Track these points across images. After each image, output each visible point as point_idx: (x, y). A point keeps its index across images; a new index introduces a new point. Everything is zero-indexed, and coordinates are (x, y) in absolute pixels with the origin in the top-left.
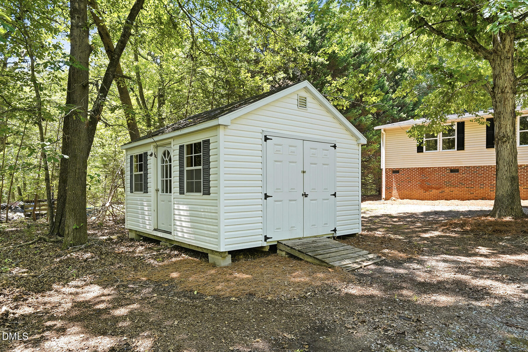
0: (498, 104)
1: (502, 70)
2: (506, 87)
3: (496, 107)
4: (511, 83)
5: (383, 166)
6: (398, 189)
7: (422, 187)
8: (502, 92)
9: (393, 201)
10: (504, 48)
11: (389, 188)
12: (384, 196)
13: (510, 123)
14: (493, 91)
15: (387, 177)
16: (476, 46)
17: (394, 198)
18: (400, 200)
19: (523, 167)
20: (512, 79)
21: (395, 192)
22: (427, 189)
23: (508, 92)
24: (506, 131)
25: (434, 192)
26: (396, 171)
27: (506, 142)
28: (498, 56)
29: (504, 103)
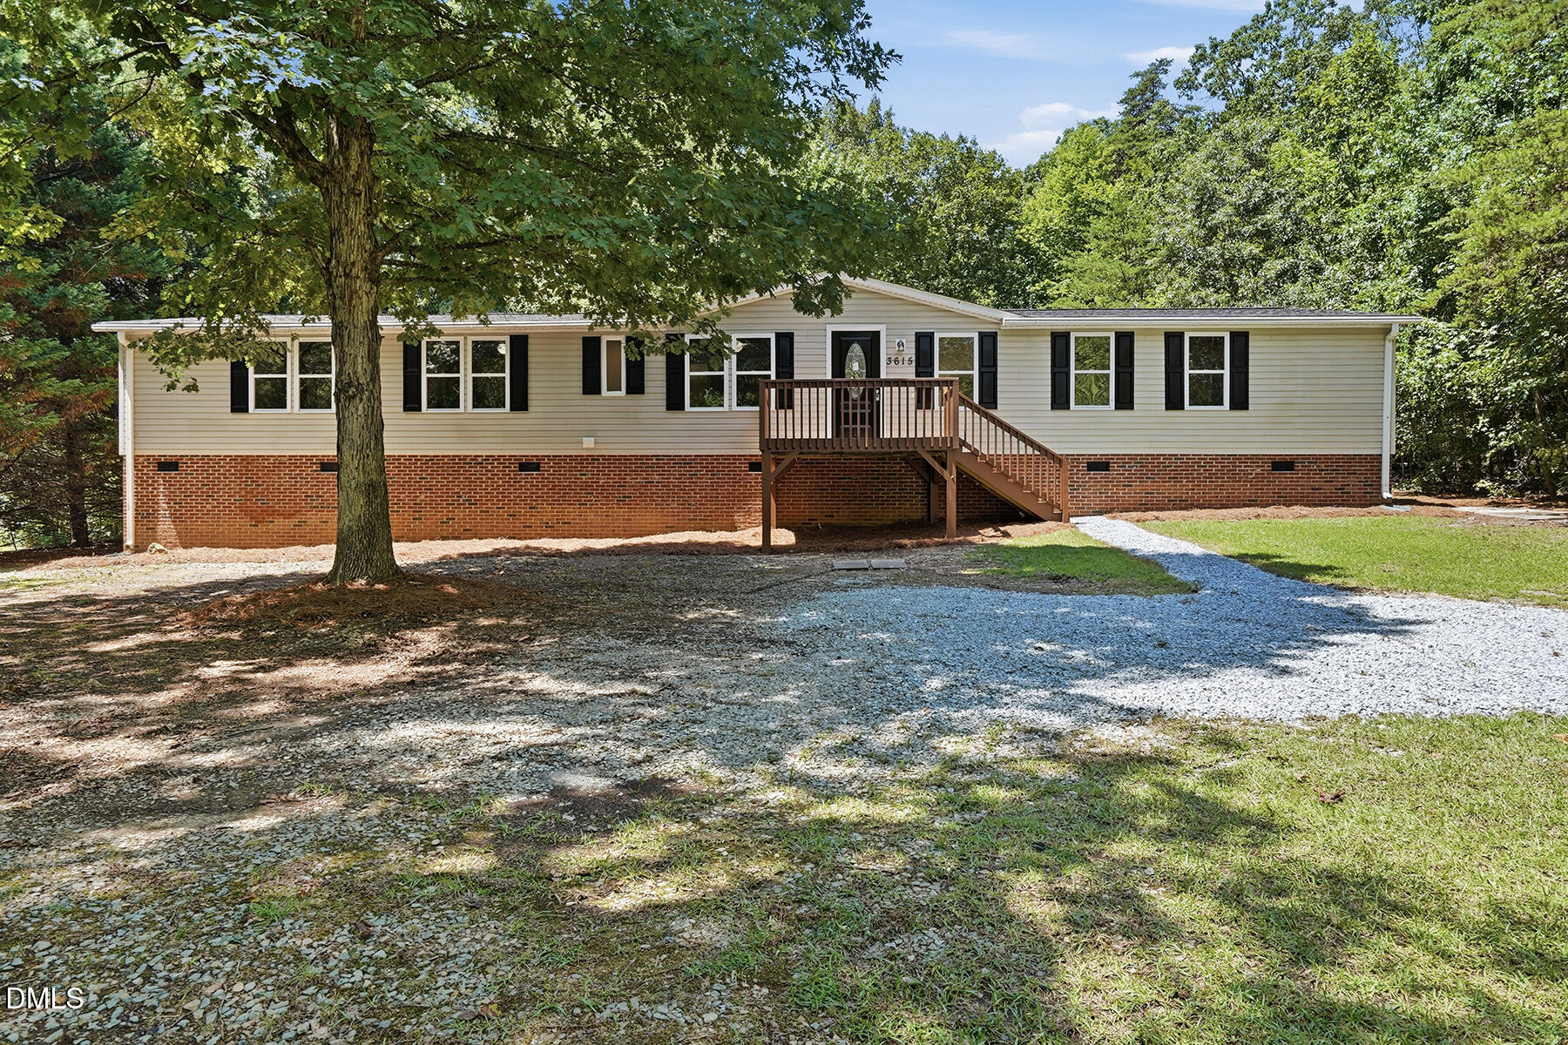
0: (338, 302)
1: (344, 221)
2: (353, 264)
3: (334, 309)
4: (365, 255)
5: (126, 447)
6: (176, 518)
7: (246, 511)
8: (347, 275)
9: (158, 554)
10: (348, 166)
11: (146, 516)
12: (129, 541)
13: (362, 351)
14: (327, 269)
15: (139, 482)
16: (291, 143)
17: (159, 547)
18: (180, 551)
19: (480, 460)
20: (368, 247)
21: (165, 526)
22: (259, 516)
23: (358, 277)
24: (355, 372)
25: (280, 524)
26: (168, 465)
27: (354, 397)
28: (335, 182)
29: (350, 300)
